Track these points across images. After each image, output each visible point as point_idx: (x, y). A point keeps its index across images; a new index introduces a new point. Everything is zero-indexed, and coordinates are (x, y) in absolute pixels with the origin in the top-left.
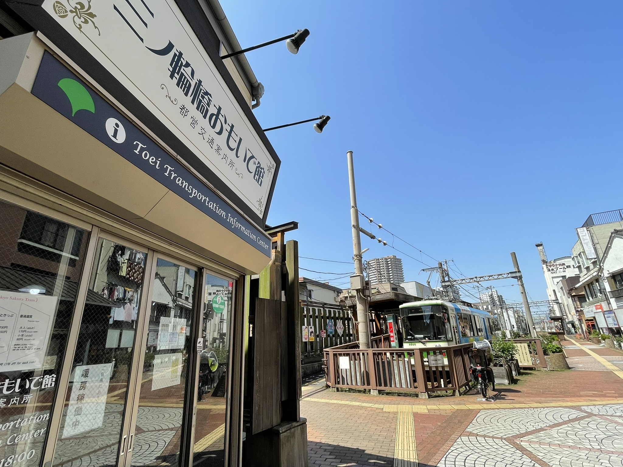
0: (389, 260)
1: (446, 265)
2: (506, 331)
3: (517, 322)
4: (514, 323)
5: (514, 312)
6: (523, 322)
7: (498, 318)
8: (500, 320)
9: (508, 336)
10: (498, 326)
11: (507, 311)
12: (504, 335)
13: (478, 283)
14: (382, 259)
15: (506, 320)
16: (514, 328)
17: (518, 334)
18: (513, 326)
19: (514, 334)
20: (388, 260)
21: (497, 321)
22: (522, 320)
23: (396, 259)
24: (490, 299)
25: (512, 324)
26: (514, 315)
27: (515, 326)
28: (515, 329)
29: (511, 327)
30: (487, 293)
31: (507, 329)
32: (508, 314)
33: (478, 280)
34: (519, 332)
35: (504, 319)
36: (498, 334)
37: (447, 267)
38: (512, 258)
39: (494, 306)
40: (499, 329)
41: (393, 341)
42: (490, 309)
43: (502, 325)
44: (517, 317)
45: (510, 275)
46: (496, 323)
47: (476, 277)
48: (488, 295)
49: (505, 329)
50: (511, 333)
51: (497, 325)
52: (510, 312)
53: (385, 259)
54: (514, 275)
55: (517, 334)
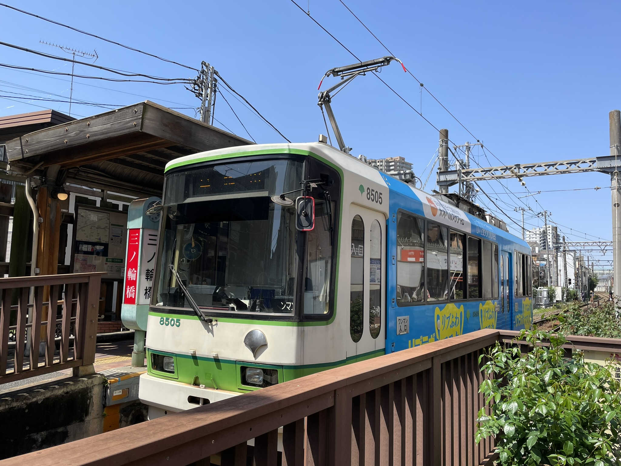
0: (393, 163)
1: (466, 153)
2: (557, 288)
3: (577, 276)
4: (571, 275)
5: (576, 259)
6: (585, 276)
7: (548, 266)
8: (549, 270)
9: (558, 296)
10: (543, 279)
11: (565, 255)
12: (551, 296)
13: (520, 180)
14: (382, 162)
15: (560, 270)
16: (570, 283)
17: (574, 295)
18: (570, 280)
19: (568, 294)
20: (391, 164)
21: (544, 271)
22: (585, 273)
23: (403, 163)
24: (540, 241)
25: (569, 277)
26: (575, 264)
27: (573, 281)
28: (572, 287)
29: (566, 282)
30: (538, 230)
31: (559, 285)
32: (565, 261)
33: (521, 173)
34: (577, 292)
35: (557, 267)
36: (541, 293)
37: (468, 157)
38: (611, 124)
39: (545, 249)
40: (545, 284)
41: (131, 301)
42: (537, 252)
43: (551, 278)
44: (577, 267)
45: (598, 164)
46: (542, 275)
47: (518, 166)
48: (538, 232)
49: (556, 284)
50: (563, 293)
51: (542, 277)
52: (570, 258)
53: (386, 162)
54: (606, 164)
55: (572, 294)
